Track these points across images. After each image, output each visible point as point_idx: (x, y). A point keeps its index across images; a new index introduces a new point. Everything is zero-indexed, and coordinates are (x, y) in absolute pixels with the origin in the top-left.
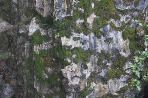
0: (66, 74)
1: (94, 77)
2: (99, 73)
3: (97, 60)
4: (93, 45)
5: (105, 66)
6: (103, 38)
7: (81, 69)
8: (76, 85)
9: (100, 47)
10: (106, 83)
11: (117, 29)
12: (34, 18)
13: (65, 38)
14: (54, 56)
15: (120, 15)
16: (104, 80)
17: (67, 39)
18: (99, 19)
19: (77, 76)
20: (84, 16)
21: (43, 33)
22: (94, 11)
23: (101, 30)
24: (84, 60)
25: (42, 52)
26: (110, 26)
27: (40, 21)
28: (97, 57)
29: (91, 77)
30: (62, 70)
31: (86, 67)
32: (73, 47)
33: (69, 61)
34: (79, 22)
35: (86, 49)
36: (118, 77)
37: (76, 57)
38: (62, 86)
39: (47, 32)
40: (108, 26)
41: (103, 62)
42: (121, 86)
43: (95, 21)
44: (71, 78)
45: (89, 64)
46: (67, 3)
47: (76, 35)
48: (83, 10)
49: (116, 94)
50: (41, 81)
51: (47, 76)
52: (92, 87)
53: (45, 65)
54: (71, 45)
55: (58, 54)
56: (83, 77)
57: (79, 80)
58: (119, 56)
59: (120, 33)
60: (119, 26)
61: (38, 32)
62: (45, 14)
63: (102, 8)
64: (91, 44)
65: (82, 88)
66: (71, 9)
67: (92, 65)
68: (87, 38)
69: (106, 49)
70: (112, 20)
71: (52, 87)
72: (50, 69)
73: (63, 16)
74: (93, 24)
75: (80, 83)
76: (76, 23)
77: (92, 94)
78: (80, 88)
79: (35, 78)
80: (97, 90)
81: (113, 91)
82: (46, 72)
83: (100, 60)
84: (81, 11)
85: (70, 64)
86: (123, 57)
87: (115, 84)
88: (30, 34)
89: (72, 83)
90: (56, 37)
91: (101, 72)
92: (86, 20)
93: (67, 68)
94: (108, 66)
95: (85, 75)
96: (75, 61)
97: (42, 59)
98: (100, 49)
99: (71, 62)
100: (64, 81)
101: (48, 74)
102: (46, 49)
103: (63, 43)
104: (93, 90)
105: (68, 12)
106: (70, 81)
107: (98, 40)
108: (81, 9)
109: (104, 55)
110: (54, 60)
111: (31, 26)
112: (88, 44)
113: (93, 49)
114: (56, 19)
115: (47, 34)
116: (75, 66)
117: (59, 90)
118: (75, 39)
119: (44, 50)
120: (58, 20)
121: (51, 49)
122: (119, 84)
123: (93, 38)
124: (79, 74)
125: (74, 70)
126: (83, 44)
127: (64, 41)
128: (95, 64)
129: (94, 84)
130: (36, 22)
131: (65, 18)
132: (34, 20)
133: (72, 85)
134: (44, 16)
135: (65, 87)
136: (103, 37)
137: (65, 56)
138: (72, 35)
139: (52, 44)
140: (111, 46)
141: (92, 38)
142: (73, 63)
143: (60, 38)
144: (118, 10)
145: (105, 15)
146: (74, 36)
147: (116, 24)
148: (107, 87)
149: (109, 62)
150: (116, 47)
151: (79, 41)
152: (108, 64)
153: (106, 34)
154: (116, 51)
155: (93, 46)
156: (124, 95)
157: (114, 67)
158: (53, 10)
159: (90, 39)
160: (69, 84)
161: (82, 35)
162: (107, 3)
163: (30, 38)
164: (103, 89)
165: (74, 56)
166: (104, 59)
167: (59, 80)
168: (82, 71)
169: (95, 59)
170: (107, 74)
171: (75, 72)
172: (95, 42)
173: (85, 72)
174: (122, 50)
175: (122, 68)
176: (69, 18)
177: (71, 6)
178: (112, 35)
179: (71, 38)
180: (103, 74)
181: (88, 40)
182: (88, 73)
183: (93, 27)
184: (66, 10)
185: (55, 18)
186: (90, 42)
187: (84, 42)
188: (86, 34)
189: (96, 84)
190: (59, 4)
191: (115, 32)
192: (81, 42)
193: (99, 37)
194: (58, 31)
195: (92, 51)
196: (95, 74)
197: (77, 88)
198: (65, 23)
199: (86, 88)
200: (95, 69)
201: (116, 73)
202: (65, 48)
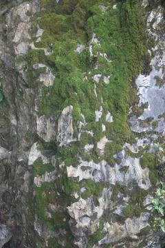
0: (73, 212)
1: (108, 215)
2: (114, 210)
3: (111, 193)
4: (105, 175)
5: (121, 202)
6: (117, 167)
7: (92, 206)
8: (86, 227)
9: (114, 178)
10: (123, 223)
11: (134, 156)
12: (35, 144)
13: (71, 167)
14: (59, 190)
15: (137, 138)
16: (121, 220)
17: (74, 169)
18: (112, 143)
19: (86, 216)
20: (94, 141)
21: (45, 161)
22: (105, 133)
23: (115, 156)
24: (95, 194)
25: (44, 184)
26: (126, 151)
27: (42, 147)
28: (111, 190)
29: (104, 216)
30: (69, 208)
31: (97, 204)
32: (80, 179)
33: (76, 196)
34: (88, 147)
35: (97, 180)
36: (138, 216)
37: (84, 191)
38: (68, 229)
39: (50, 161)
40: (123, 152)
41: (119, 196)
42: (142, 226)
43: (107, 145)
44: (79, 218)
45: (101, 200)
46: (73, 126)
47: (84, 164)
48: (92, 133)
49: (136, 237)
50: (44, 221)
51: (50, 216)
52: (105, 229)
53: (48, 201)
54: (78, 177)
55: (63, 188)
56: (94, 216)
57: (89, 220)
58: (137, 189)
59: (137, 161)
60: (136, 151)
61: (39, 160)
62: (48, 139)
63: (114, 131)
64: (103, 175)
65: (93, 230)
66: (78, 132)
67: (105, 200)
68: (98, 166)
69: (121, 179)
70: (127, 144)
71: (56, 229)
72: (54, 207)
73: (69, 141)
74: (105, 149)
75: (91, 224)
76: (84, 149)
77: (105, 238)
78: (91, 231)
79: (36, 217)
80: (111, 232)
81: (132, 234)
82: (49, 210)
83: (115, 194)
84: (89, 134)
85: (77, 200)
86: (143, 189)
87: (134, 225)
88: (30, 163)
89: (81, 224)
90: (60, 166)
91: (116, 209)
92: (95, 145)
93: (74, 205)
94: (124, 201)
95: (96, 213)
96: (84, 196)
97: (44, 193)
98: (113, 180)
99: (79, 198)
100: (71, 222)
101: (52, 212)
102: (49, 181)
103: (69, 174)
104: (108, 232)
105: (75, 136)
106: (78, 222)
107: (111, 169)
108: (89, 132)
109: (118, 187)
110: (59, 194)
111: (31, 153)
112: (99, 175)
113: (106, 180)
114: (61, 145)
115: (51, 163)
116: (83, 203)
117: (65, 233)
118: (84, 169)
119: (47, 182)
120: (63, 146)
121: (55, 181)
122: (138, 225)
123: (105, 166)
124: (89, 213)
125: (82, 207)
126: (93, 175)
127: (70, 171)
128: (109, 200)
129: (108, 225)
130: (38, 149)
131: (71, 143)
132: (35, 145)
133: (80, 228)
134: (46, 141)
135: (72, 229)
136: (116, 165)
137: (72, 190)
138: (79, 164)
139: (56, 175)
140: (127, 176)
141: (103, 167)
142: (81, 199)
143: (65, 168)
144: (134, 132)
145: (118, 139)
146: (81, 165)
147: (132, 149)
148: (124, 229)
149: (125, 197)
150: (133, 177)
151: (88, 171)
152: (124, 199)
153: (121, 161)
154: (134, 183)
155: (106, 177)
156: (145, 238)
157: (132, 202)
158: (57, 134)
159: (101, 168)
160: (77, 226)
161: (91, 163)
162: (120, 125)
163: (29, 168)
164: (119, 231)
165: (83, 190)
166: (120, 193)
167: (65, 220)
168: (92, 209)
169: (108, 194)
170: (123, 211)
171: (84, 210)
172: (108, 172)
173: (97, 209)
174: (141, 180)
175: (142, 204)
176: (76, 144)
177: (78, 129)
178: (127, 163)
179: (79, 167)
180: (118, 211)
181: (99, 169)
182: (100, 211)
183: (105, 154)
184: (72, 133)
185: (59, 143)
186: (101, 171)
187: (94, 172)
188: (96, 161)
189: (110, 224)
190: (64, 127)
191: (132, 159)
192: (90, 172)
193: (112, 166)
194: (63, 159)
195: (104, 183)
196: (109, 212)
197: (87, 231)
198: (71, 150)
199: (98, 230)
200: (109, 205)
201: (135, 210)
202: (71, 180)
